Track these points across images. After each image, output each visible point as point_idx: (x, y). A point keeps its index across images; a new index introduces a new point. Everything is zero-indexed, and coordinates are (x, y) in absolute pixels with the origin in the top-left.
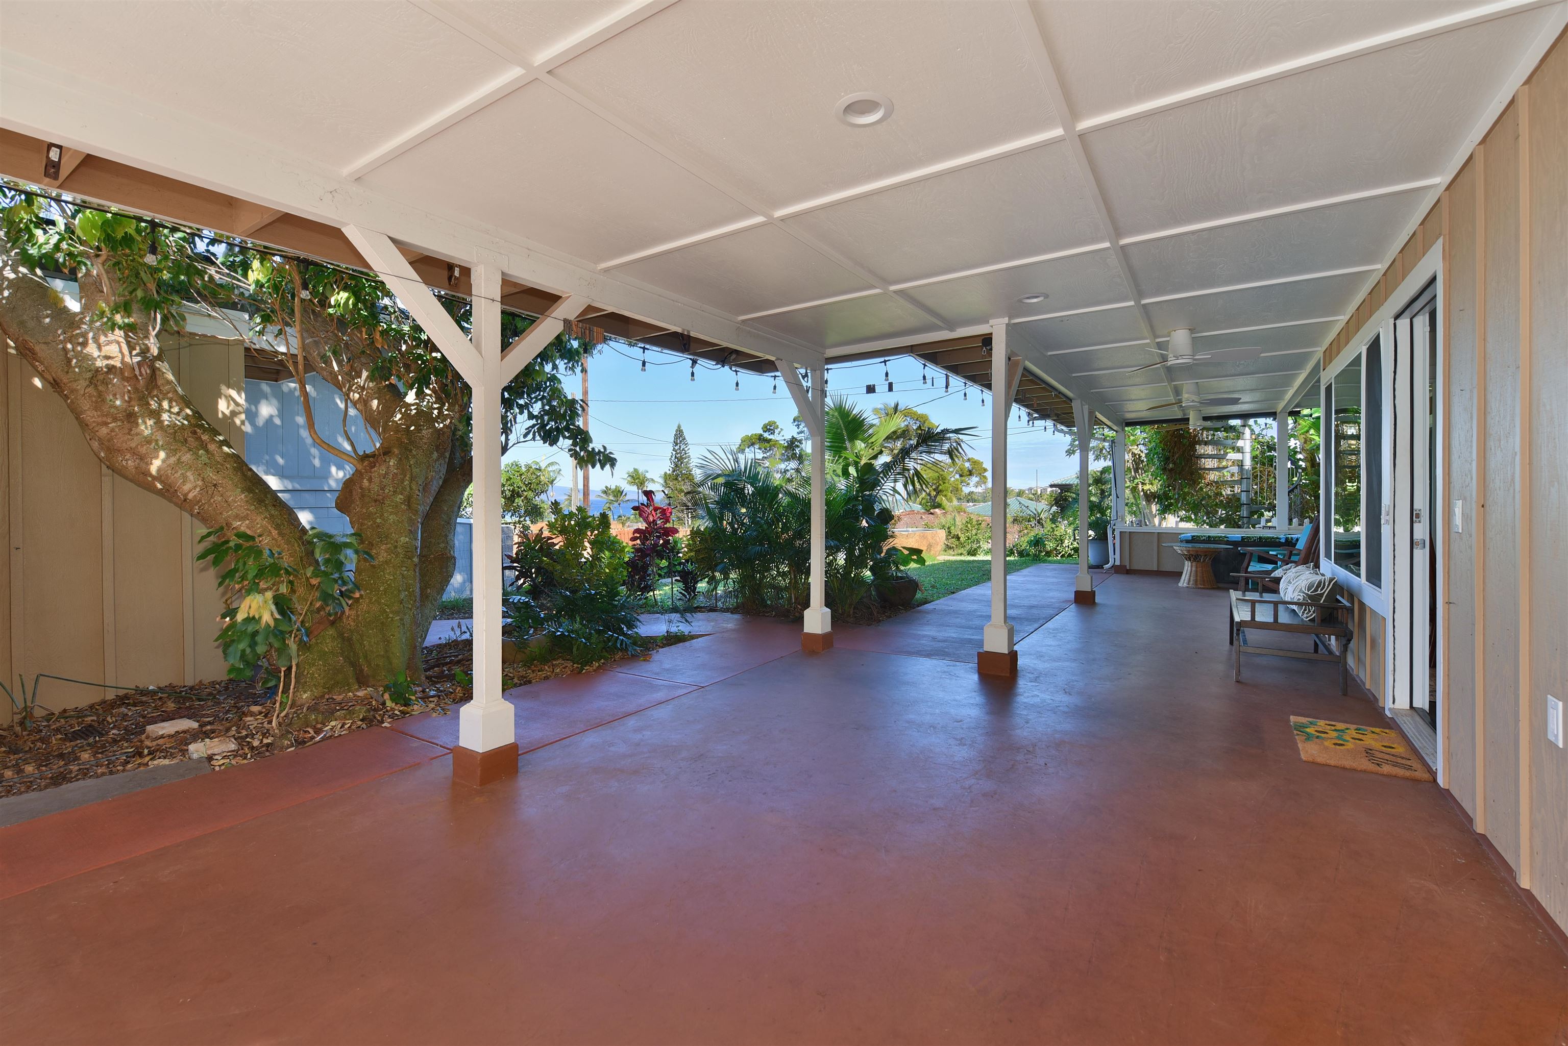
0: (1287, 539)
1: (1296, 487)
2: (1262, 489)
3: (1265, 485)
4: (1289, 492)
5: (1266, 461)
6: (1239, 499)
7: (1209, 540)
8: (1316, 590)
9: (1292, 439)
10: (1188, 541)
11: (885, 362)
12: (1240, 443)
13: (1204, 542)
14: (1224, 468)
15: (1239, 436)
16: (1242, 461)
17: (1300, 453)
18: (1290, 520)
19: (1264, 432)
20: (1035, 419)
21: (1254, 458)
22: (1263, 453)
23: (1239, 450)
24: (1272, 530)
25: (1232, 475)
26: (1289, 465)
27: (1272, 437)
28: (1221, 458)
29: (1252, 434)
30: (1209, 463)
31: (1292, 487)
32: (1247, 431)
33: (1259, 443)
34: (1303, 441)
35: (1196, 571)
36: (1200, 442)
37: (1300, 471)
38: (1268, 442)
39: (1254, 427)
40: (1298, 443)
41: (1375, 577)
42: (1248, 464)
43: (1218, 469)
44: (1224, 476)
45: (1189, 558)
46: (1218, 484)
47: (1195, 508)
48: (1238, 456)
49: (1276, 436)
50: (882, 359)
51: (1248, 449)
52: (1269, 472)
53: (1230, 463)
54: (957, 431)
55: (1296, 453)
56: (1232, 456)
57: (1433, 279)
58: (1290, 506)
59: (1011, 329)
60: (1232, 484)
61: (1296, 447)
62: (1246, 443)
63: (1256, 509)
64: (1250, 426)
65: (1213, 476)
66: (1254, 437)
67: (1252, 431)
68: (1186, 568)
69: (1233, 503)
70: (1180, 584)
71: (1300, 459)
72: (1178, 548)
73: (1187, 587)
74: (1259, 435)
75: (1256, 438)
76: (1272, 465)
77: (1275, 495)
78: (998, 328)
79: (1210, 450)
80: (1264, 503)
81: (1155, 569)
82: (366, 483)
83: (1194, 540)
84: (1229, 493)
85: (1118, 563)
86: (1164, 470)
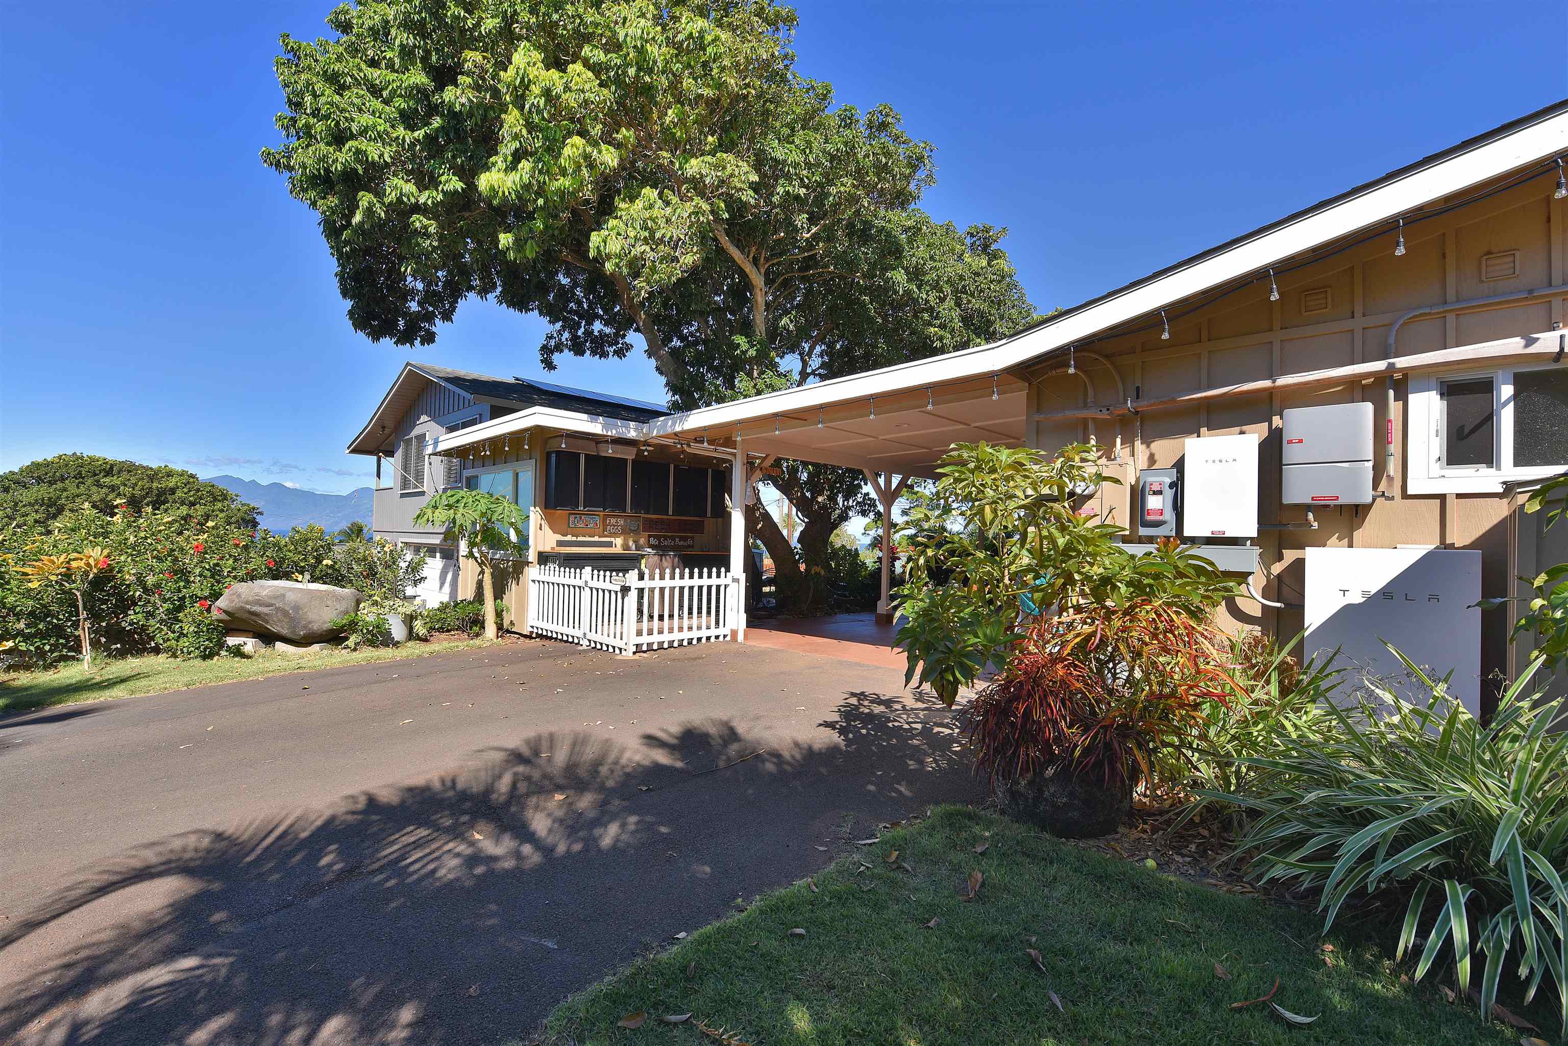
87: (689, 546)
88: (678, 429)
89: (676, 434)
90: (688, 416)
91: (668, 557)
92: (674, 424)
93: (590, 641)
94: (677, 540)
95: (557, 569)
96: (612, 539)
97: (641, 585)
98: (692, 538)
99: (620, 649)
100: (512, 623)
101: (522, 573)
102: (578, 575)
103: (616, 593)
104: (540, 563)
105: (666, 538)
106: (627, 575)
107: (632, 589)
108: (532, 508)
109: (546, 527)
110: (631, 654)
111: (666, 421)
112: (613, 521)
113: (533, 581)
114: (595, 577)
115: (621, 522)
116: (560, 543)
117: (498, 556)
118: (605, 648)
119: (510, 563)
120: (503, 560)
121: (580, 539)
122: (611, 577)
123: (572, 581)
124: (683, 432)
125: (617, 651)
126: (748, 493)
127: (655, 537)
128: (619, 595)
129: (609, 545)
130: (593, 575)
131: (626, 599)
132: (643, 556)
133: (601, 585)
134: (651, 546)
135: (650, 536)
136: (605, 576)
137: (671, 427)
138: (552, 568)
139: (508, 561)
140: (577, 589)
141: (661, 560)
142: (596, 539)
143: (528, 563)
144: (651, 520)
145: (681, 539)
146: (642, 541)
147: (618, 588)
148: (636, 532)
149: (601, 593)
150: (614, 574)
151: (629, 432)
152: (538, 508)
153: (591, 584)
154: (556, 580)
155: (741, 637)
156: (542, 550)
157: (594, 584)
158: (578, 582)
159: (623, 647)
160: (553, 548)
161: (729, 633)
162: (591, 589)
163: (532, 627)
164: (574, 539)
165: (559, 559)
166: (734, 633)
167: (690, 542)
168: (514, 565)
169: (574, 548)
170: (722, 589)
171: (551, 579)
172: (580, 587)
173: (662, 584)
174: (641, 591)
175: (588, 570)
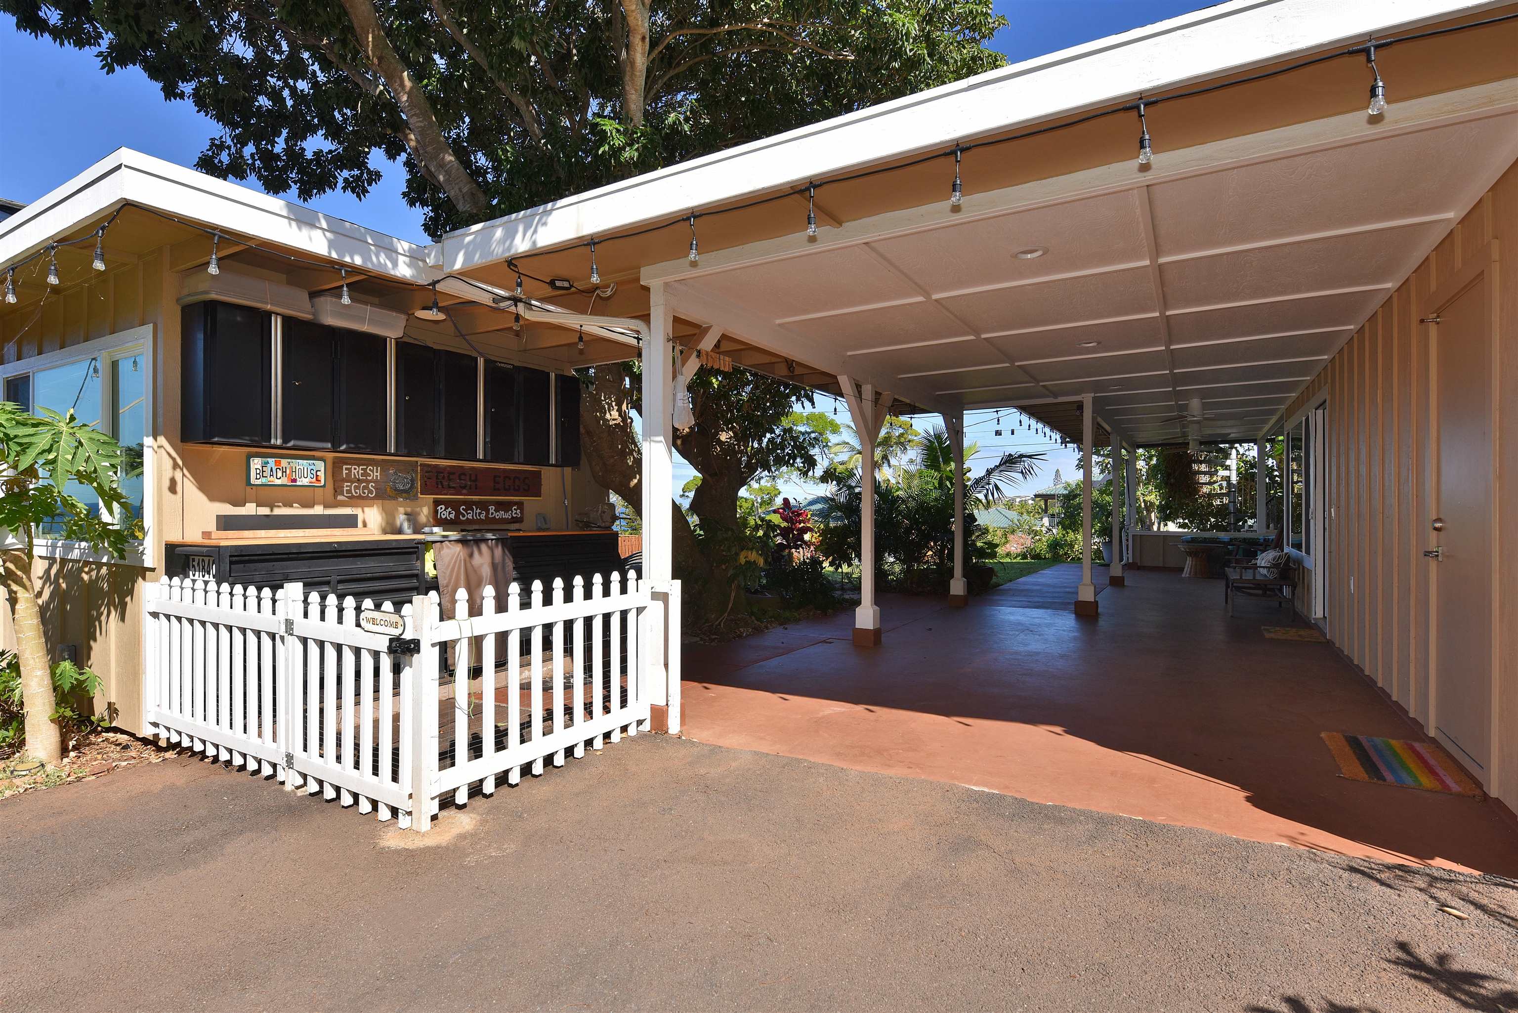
0: (1265, 540)
1: (1273, 499)
2: (1245, 500)
3: (1248, 497)
4: (1267, 503)
5: (1249, 477)
6: (1227, 509)
7: (1205, 540)
8: (1278, 561)
9: (1270, 459)
10: (1188, 542)
11: (997, 411)
12: (1228, 462)
13: (1201, 542)
14: (1215, 482)
15: (1227, 456)
16: (1229, 477)
17: (1276, 471)
18: (1268, 527)
19: (1247, 453)
20: (1068, 442)
21: (1239, 474)
22: (1246, 470)
23: (1227, 468)
24: (1254, 533)
25: (1221, 489)
26: (1267, 480)
27: (1253, 457)
28: (1211, 474)
29: (1237, 454)
30: (1204, 479)
31: (1270, 499)
32: (1234, 452)
33: (1243, 462)
34: (1278, 461)
35: (1196, 565)
36: (1195, 462)
37: (1276, 485)
38: (1250, 461)
39: (1239, 448)
40: (1275, 463)
41: (1308, 552)
42: (1234, 479)
43: (1210, 483)
44: (1214, 489)
45: (1190, 554)
46: (1210, 496)
47: (1191, 516)
48: (1226, 473)
49: (1256, 456)
50: (995, 410)
51: (1234, 467)
52: (1251, 486)
53: (1219, 479)
54: (1030, 457)
55: (1274, 470)
56: (1222, 473)
57: (1325, 401)
58: (1268, 515)
59: (1095, 400)
60: (1220, 496)
61: (1273, 466)
62: (1232, 462)
63: (1241, 515)
64: (1236, 448)
65: (1206, 489)
66: (1239, 456)
67: (1237, 451)
68: (1188, 562)
69: (1222, 511)
70: (1183, 575)
71: (1276, 476)
72: (1182, 547)
73: (1189, 577)
74: (1243, 455)
75: (1241, 458)
76: (1253, 481)
77: (1256, 505)
78: (1087, 399)
79: (1203, 467)
80: (1247, 512)
81: (1161, 565)
82: (714, 492)
83: (1194, 540)
84: (1219, 503)
85: (1131, 561)
86: (1166, 484)
87: (514, 520)
88: (521, 245)
89: (511, 263)
90: (548, 213)
91: (484, 547)
92: (510, 235)
93: (305, 776)
94: (492, 509)
95: (212, 586)
96: (358, 511)
97: (448, 631)
98: (520, 505)
99: (394, 811)
100: (112, 709)
101: (131, 592)
102: (267, 604)
103: (376, 655)
104: (170, 574)
105: (469, 505)
106: (406, 609)
107: (425, 646)
108: (148, 441)
109: (189, 487)
110: (425, 825)
111: (486, 236)
112: (357, 471)
113: (155, 615)
114: (314, 610)
115: (375, 474)
116: (226, 523)
117: (75, 554)
118: (347, 800)
119: (104, 570)
120: (87, 563)
121: (281, 511)
122: (358, 609)
123: (251, 618)
124: (536, 255)
125: (384, 814)
126: (679, 403)
127: (447, 504)
128: (386, 663)
129: (350, 522)
130: (305, 601)
131: (406, 674)
132: (426, 545)
133: (330, 630)
134: (440, 522)
135: (437, 503)
136: (341, 610)
137: (502, 241)
138: (200, 585)
139: (100, 565)
140: (266, 641)
141: (471, 555)
142: (318, 510)
143: (143, 572)
144: (437, 469)
145: (500, 506)
146: (424, 513)
147: (382, 644)
148: (408, 494)
149: (331, 654)
150: (368, 603)
151: (395, 264)
152: (162, 440)
153: (303, 627)
154: (211, 612)
155: (674, 725)
156: (175, 537)
157: (312, 627)
158: (266, 621)
159: (404, 805)
160: (207, 535)
161: (646, 714)
162: (304, 641)
163: (156, 725)
164: (264, 511)
165: (219, 562)
166: (659, 714)
167: (515, 512)
168: (110, 573)
169: (262, 533)
170: (631, 617)
171: (199, 610)
172: (273, 636)
173: (502, 622)
174: (445, 648)
175: (293, 590)
